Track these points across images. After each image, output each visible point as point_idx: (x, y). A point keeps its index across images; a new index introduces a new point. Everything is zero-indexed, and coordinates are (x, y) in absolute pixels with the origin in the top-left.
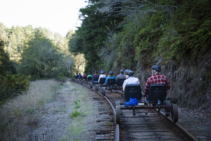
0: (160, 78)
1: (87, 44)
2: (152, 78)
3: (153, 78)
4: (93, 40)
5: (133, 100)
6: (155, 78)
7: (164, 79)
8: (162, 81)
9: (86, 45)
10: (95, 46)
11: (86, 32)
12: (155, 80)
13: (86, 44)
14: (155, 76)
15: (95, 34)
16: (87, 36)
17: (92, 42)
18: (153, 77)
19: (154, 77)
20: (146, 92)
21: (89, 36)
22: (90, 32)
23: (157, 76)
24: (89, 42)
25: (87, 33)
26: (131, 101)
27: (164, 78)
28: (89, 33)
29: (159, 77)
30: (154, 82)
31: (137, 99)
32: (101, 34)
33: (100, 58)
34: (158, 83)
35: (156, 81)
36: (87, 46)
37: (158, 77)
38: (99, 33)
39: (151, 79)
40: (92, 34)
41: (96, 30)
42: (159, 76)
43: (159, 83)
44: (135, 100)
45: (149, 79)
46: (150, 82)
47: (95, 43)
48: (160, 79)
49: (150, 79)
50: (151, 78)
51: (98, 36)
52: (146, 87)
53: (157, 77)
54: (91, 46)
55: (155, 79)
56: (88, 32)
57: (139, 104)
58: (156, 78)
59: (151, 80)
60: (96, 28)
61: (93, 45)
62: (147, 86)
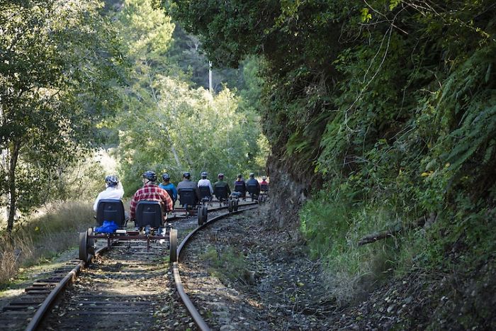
2: (142, 191)
5: (108, 224)
6: (147, 191)
7: (160, 194)
8: (157, 196)
12: (145, 194)
14: (146, 188)
18: (143, 189)
19: (145, 190)
23: (150, 188)
26: (104, 226)
27: (160, 192)
30: (144, 197)
31: (115, 223)
34: (148, 200)
35: (147, 197)
37: (152, 189)
39: (140, 192)
43: (152, 200)
46: (139, 197)
48: (154, 194)
50: (140, 190)
53: (150, 190)
55: (145, 192)
57: (117, 231)
62: (133, 203)
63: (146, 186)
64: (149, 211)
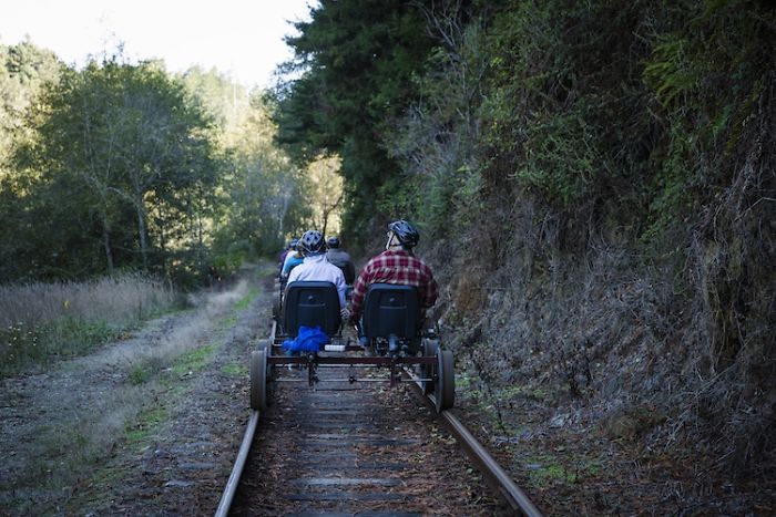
0: (407, 265)
1: (339, 98)
2: (380, 262)
3: (384, 263)
4: (368, 75)
5: (310, 333)
6: (390, 263)
7: (418, 271)
8: (412, 276)
9: (332, 104)
10: (373, 106)
11: (332, 36)
12: (387, 269)
13: (333, 98)
14: (390, 257)
15: (378, 44)
16: (334, 57)
17: (361, 88)
18: (383, 258)
19: (388, 261)
20: (357, 305)
21: (345, 57)
22: (352, 35)
23: (397, 257)
24: (350, 88)
25: (338, 42)
26: (301, 336)
27: (419, 268)
28: (348, 42)
29: (404, 263)
30: (385, 275)
31: (322, 330)
32: (406, 45)
33: (399, 162)
34: (394, 282)
35: (391, 275)
36: (338, 106)
37: (401, 260)
38: (398, 39)
39: (378, 265)
40: (358, 48)
41: (379, 27)
42: (404, 257)
43: (401, 282)
44: (318, 332)
45: (371, 262)
46: (373, 274)
47: (377, 92)
48: (406, 270)
49: (375, 263)
50: (377, 259)
51: (391, 58)
52: (359, 290)
53: (397, 262)
54: (357, 108)
55: (388, 265)
56: (341, 35)
57: (327, 347)
58: (393, 265)
59: (375, 268)
60: (381, 19)
61: (364, 102)
62: (361, 285)
63: (390, 253)
64: (394, 304)
